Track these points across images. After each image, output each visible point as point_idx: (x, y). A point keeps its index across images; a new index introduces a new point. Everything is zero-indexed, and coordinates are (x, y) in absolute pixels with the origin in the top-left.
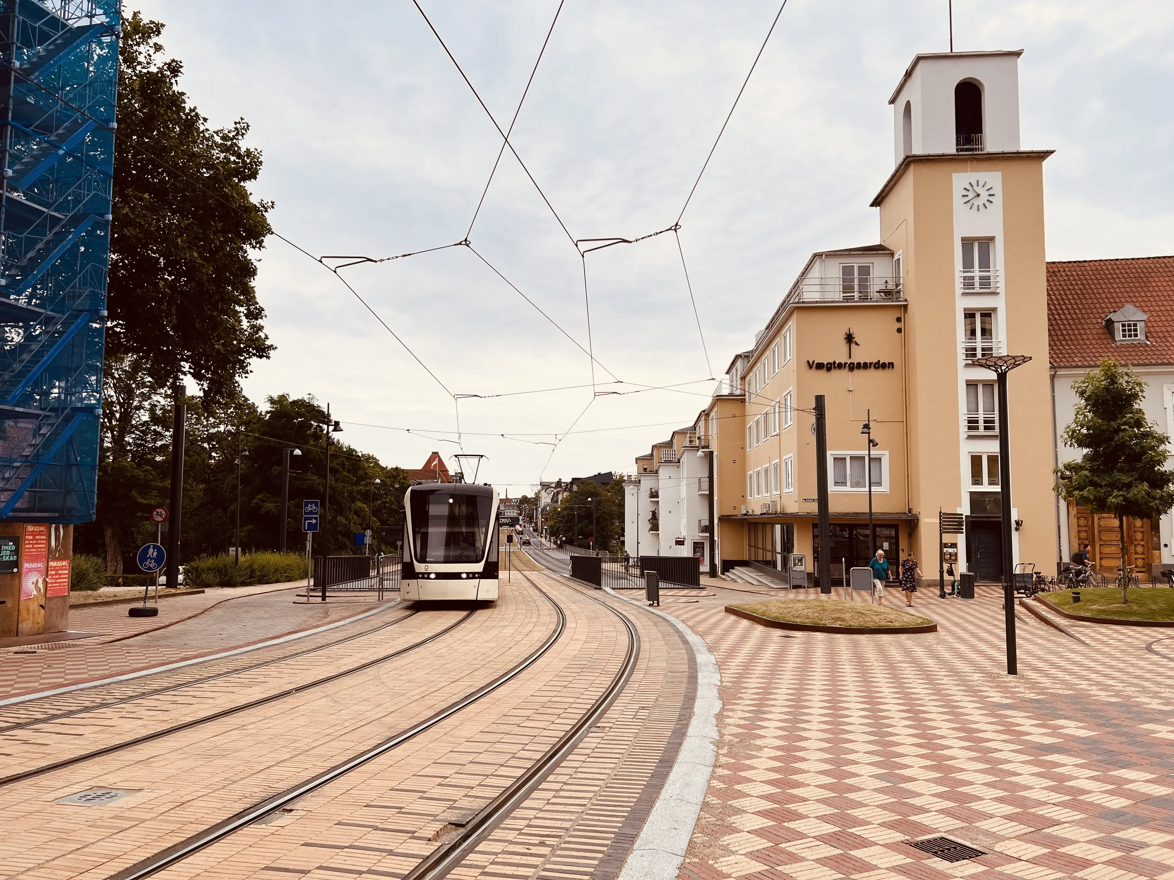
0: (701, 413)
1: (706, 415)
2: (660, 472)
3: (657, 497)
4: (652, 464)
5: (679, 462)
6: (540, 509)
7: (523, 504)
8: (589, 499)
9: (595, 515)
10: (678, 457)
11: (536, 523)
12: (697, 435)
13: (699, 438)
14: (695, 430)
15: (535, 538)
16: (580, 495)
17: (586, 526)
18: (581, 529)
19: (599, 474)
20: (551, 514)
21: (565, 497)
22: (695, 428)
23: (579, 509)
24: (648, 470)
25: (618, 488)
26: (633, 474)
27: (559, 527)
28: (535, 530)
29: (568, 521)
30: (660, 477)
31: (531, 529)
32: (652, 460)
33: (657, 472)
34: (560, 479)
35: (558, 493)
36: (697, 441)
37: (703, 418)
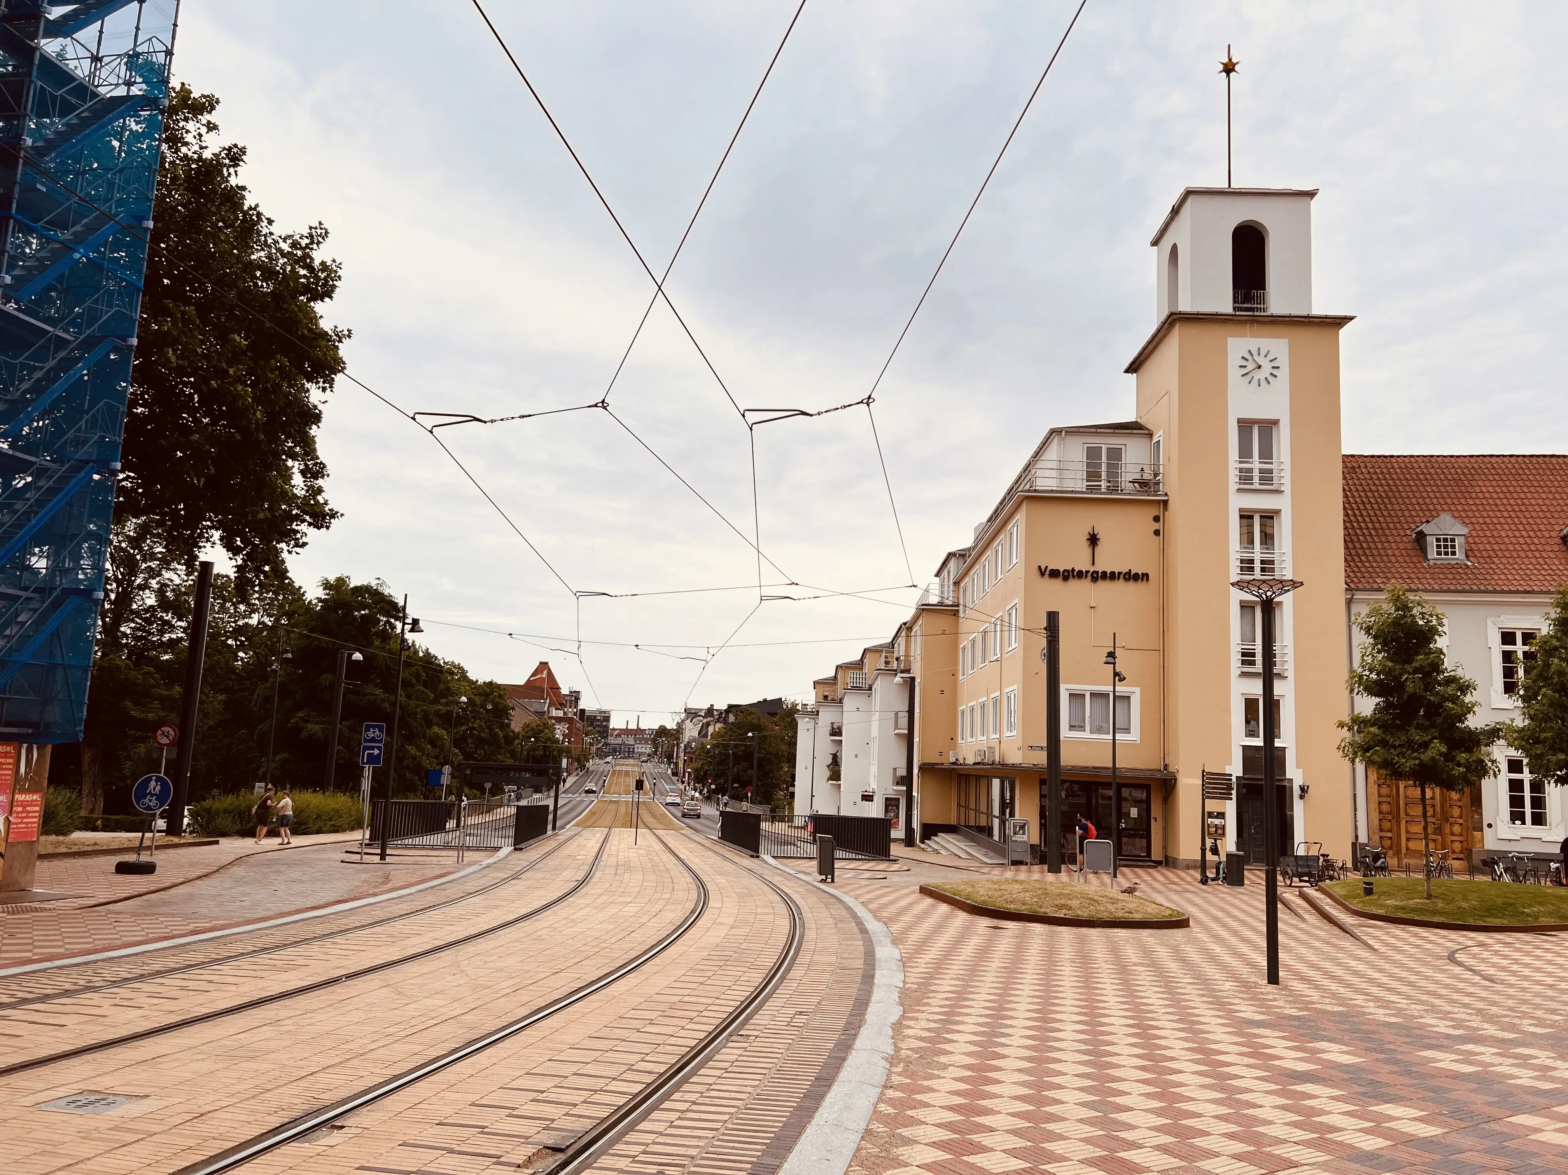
0: (901, 627)
1: (907, 628)
2: (845, 701)
3: (841, 735)
4: (835, 691)
5: (870, 689)
6: (682, 745)
7: (660, 737)
8: (750, 734)
9: (756, 755)
10: (869, 682)
11: (676, 764)
12: (896, 655)
13: (897, 659)
14: (893, 648)
15: (674, 784)
16: (739, 728)
17: (745, 771)
18: (738, 773)
19: (765, 700)
20: (697, 753)
21: (717, 729)
22: (893, 645)
23: (736, 746)
24: (829, 698)
25: (789, 720)
26: (810, 703)
27: (707, 770)
28: (675, 774)
29: (721, 763)
30: (845, 709)
31: (669, 772)
32: (835, 684)
33: (841, 701)
34: (712, 705)
35: (708, 724)
36: (896, 662)
37: (904, 634)
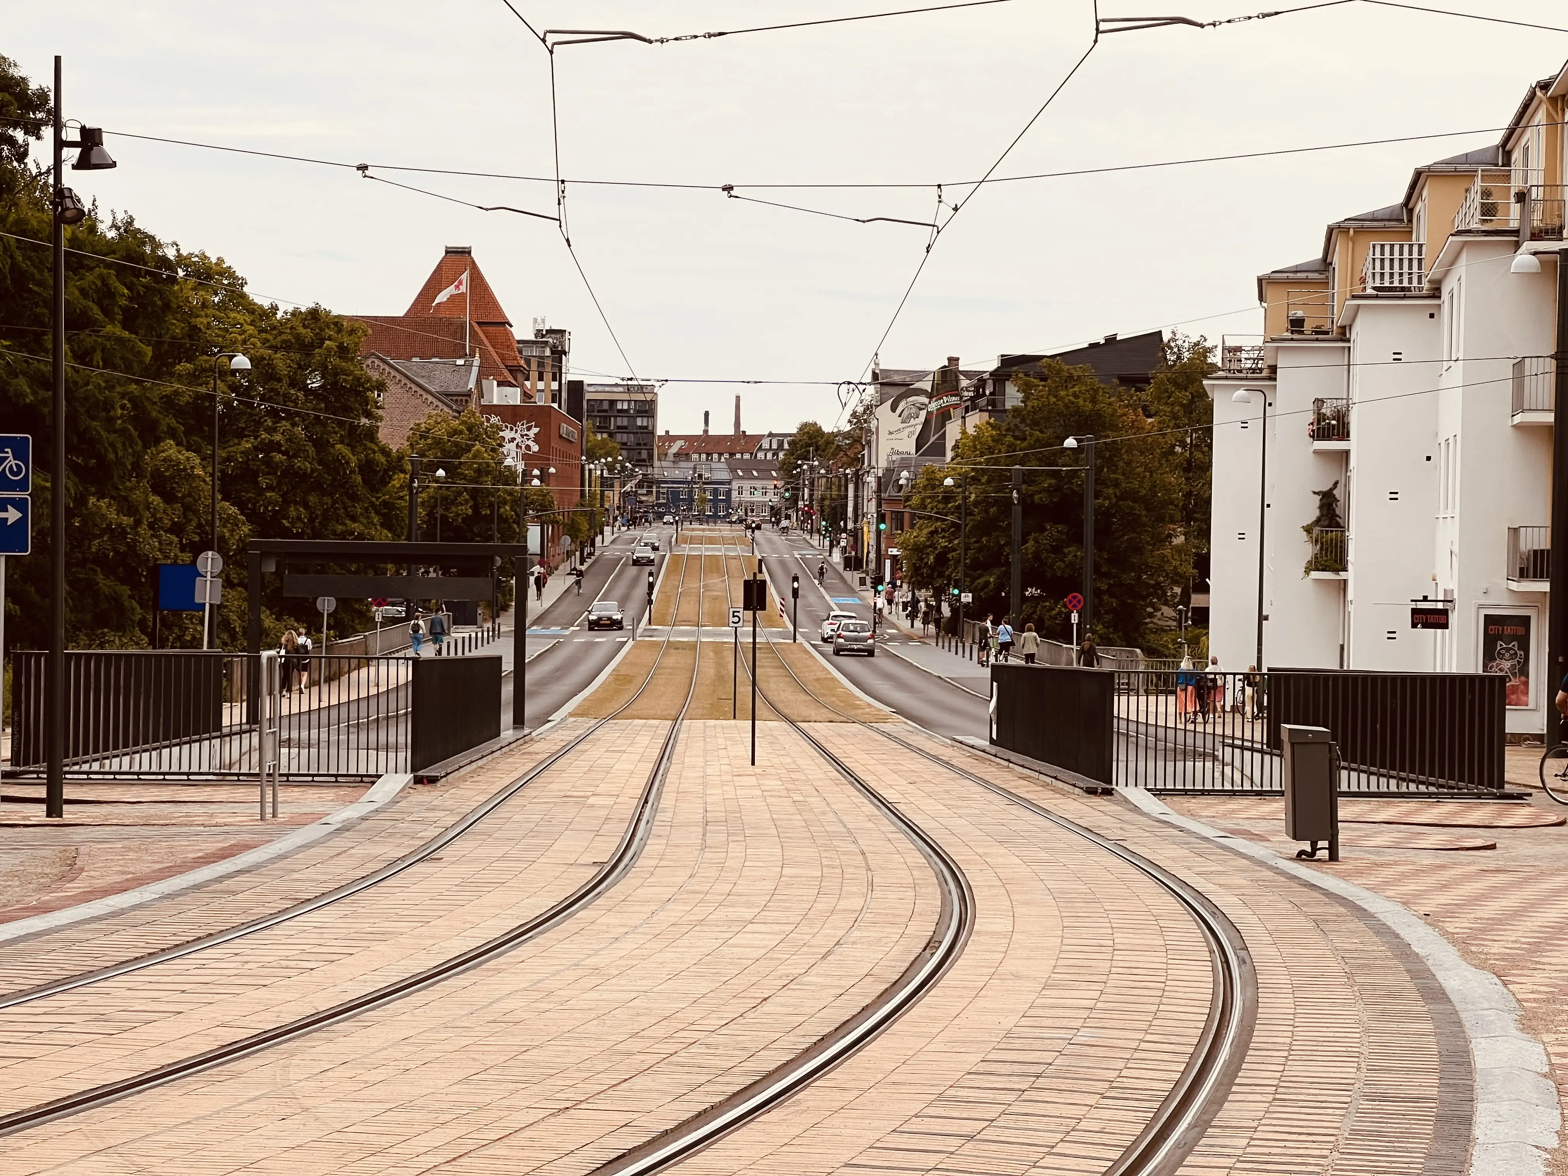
0: (1532, 96)
1: (1553, 100)
2: (1357, 333)
3: (1344, 435)
4: (1326, 304)
5: (1435, 292)
6: (871, 479)
7: (806, 458)
8: (1070, 442)
9: (1091, 503)
10: (1431, 273)
11: (856, 536)
12: (1516, 184)
13: (1521, 197)
14: (1507, 162)
15: (851, 591)
16: (1035, 424)
17: (1056, 550)
18: (1037, 556)
19: (1111, 340)
20: (915, 500)
21: (971, 431)
22: (1508, 154)
23: (1029, 478)
24: (1308, 327)
25: (1184, 396)
26: (1246, 343)
27: (947, 550)
28: (853, 563)
29: (987, 527)
30: (1357, 356)
31: (837, 557)
32: (1325, 284)
33: (1343, 334)
34: (953, 360)
35: (944, 416)
36: (1515, 209)
37: (1541, 117)
